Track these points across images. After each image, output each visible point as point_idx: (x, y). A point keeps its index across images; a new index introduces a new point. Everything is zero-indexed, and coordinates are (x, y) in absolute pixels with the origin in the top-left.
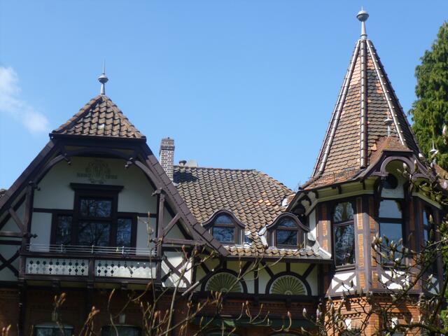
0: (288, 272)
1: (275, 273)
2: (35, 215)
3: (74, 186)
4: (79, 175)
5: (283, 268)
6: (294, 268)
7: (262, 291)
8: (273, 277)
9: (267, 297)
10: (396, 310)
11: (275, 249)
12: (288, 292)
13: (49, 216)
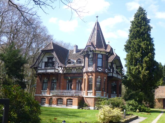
0: (79, 69)
1: (77, 69)
2: (43, 63)
3: (47, 58)
4: (48, 56)
5: (78, 68)
6: (80, 68)
7: (75, 72)
8: (77, 70)
9: (76, 73)
10: (91, 74)
11: (77, 65)
12: (79, 72)
13: (44, 63)
